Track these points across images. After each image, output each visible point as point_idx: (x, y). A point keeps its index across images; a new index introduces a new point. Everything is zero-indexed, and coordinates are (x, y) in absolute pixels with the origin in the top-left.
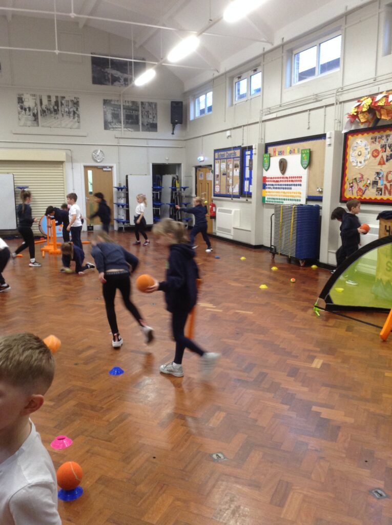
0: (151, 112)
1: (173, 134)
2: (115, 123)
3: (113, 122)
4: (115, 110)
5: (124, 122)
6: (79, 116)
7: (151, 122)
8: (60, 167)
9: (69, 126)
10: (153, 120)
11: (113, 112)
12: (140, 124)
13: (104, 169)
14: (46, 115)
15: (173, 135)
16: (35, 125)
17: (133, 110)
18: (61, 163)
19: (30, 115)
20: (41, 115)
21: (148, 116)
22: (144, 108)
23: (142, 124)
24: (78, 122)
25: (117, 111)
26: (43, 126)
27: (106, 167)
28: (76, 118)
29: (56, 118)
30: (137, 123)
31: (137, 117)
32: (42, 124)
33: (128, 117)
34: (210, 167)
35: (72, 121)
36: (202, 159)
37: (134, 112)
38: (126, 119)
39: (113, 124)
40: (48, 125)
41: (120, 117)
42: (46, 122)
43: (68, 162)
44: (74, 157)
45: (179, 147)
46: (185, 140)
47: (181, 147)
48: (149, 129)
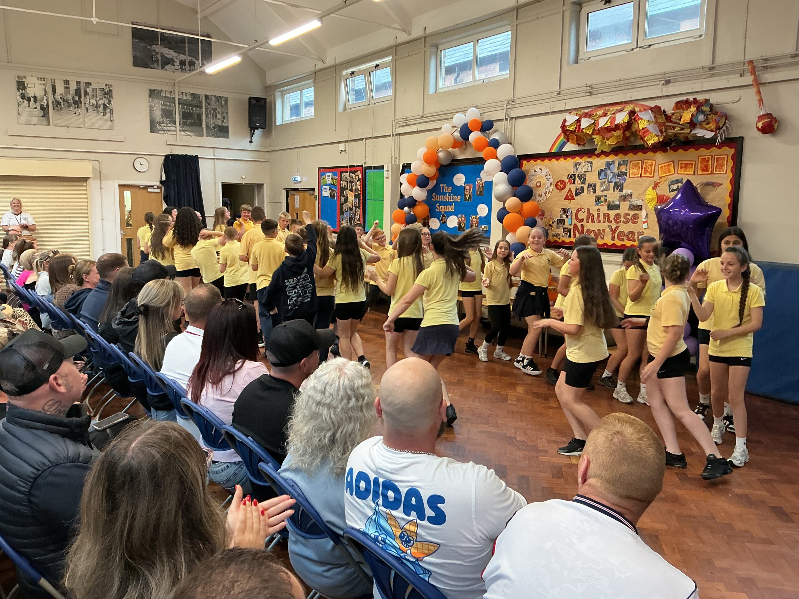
0: (219, 110)
1: (251, 142)
2: (167, 124)
3: (163, 122)
4: (166, 106)
5: (180, 122)
6: (111, 112)
7: (220, 124)
8: (82, 186)
9: (97, 126)
10: (223, 121)
11: (164, 107)
12: (204, 126)
13: (150, 190)
14: (61, 109)
15: (252, 144)
17: (193, 106)
18: (85, 180)
19: (36, 108)
20: (54, 109)
22: (209, 104)
23: (207, 126)
24: (111, 121)
25: (170, 106)
26: (56, 125)
27: (152, 187)
28: (108, 115)
29: (77, 113)
30: (200, 125)
31: (199, 116)
32: (55, 122)
33: (185, 116)
34: (312, 191)
35: (101, 119)
36: (299, 179)
37: (194, 109)
38: (183, 118)
39: (163, 125)
40: (64, 124)
41: (174, 116)
42: (60, 119)
43: (94, 178)
44: (104, 172)
45: (261, 161)
46: (268, 152)
47: (263, 161)
48: (216, 134)
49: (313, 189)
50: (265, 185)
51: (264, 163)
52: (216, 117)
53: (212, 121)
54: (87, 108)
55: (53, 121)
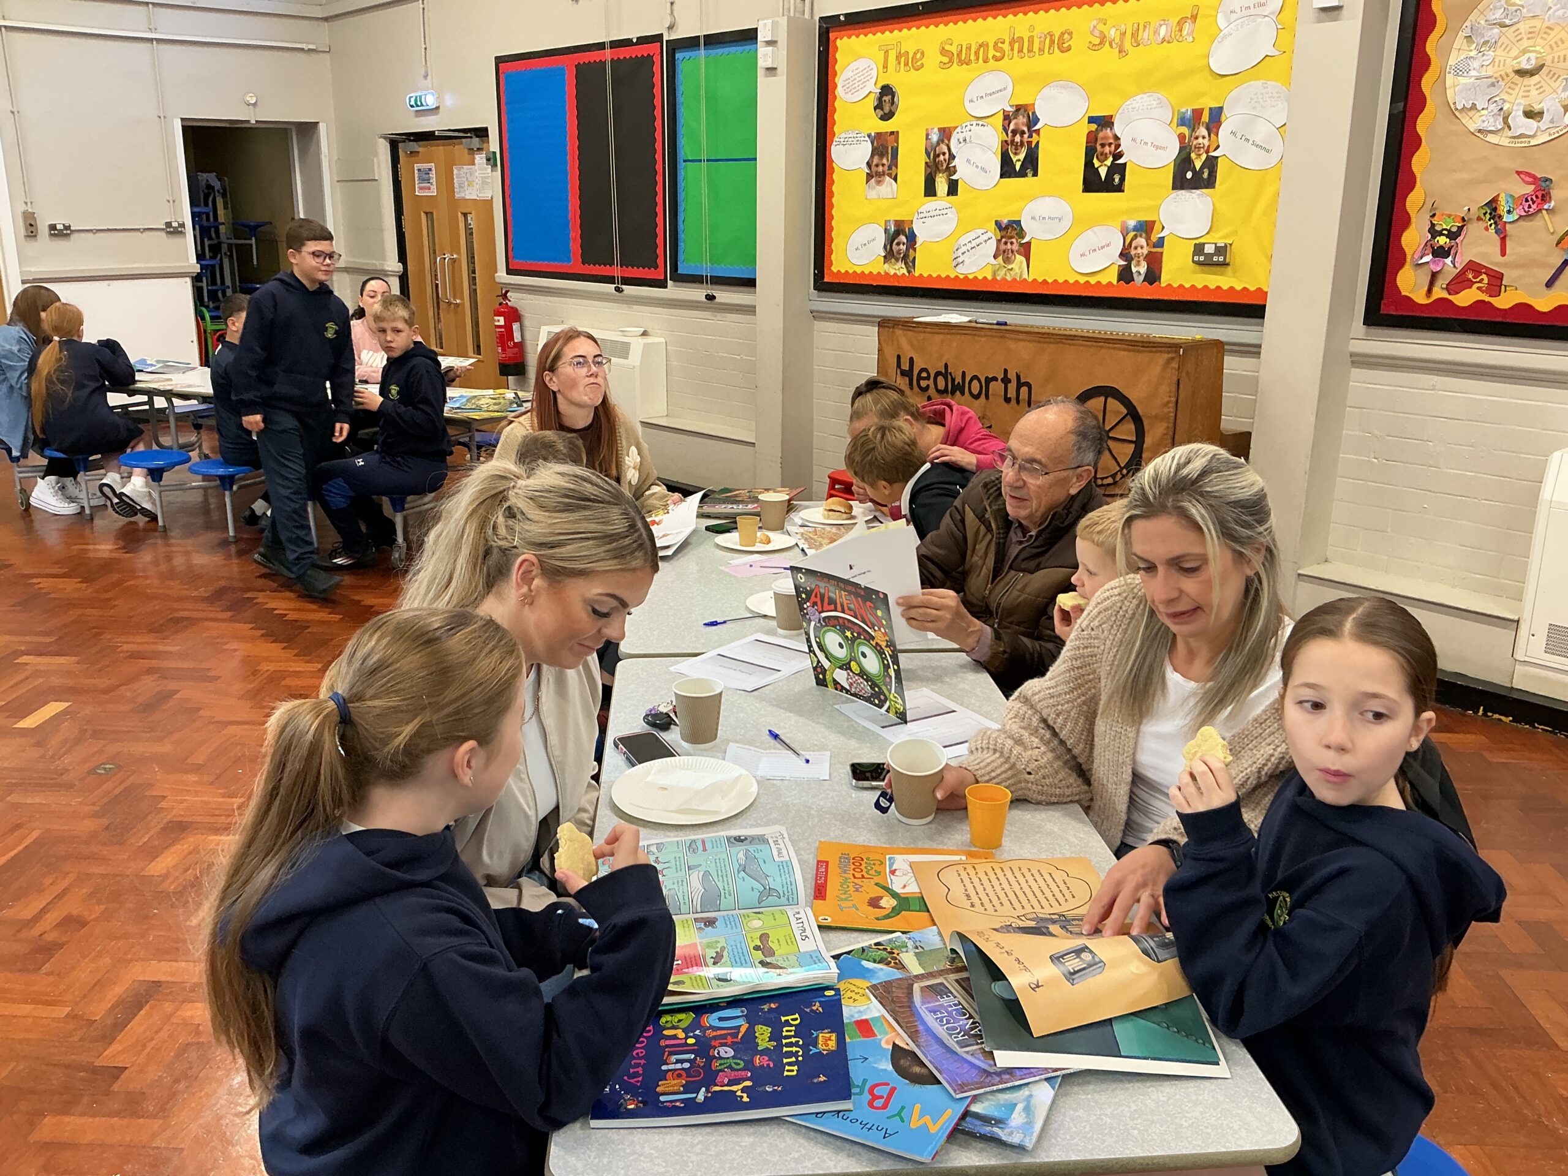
34: (476, 140)
36: (430, 101)
45: (302, 49)
46: (326, 19)
47: (309, 50)
49: (481, 133)
50: (322, 128)
51: (314, 56)
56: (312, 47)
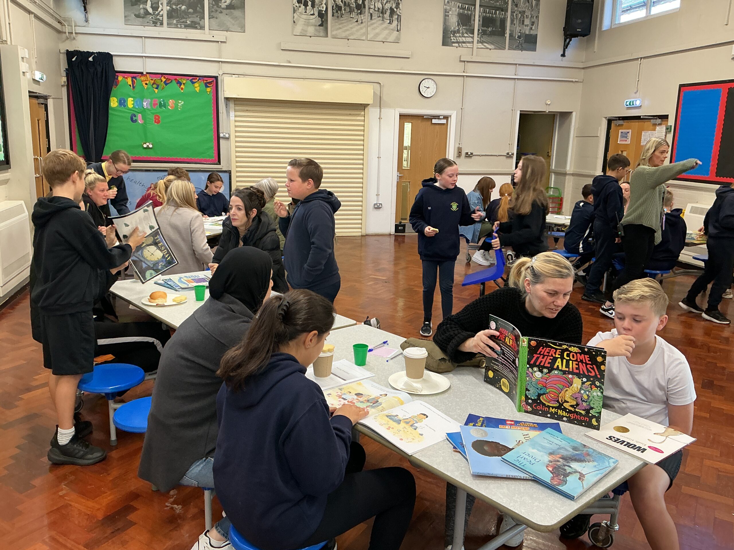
0: (528, 13)
1: (563, 55)
2: (463, 33)
3: (459, 31)
4: (464, 9)
5: (479, 30)
6: (399, 19)
7: (527, 33)
8: (358, 115)
9: (381, 38)
10: (531, 28)
11: (461, 11)
12: (507, 35)
13: (434, 121)
14: (342, 15)
15: (564, 58)
16: (322, 34)
17: (497, 9)
18: (363, 107)
19: (313, 14)
20: (333, 15)
21: (523, 21)
22: (516, 5)
23: (511, 35)
24: (398, 31)
25: (468, 9)
26: (334, 37)
27: (437, 117)
28: (395, 23)
29: (360, 22)
30: (502, 33)
31: (503, 22)
32: (334, 33)
33: (486, 22)
34: (659, 120)
35: (386, 28)
36: (638, 103)
37: (498, 12)
38: (483, 26)
39: (458, 35)
40: (344, 35)
41: (472, 22)
42: (340, 28)
43: (374, 105)
44: (384, 98)
45: (572, 81)
46: (583, 68)
47: (576, 81)
48: (521, 45)
50: (574, 114)
51: (576, 84)
52: (523, 24)
53: (518, 29)
54: (371, 14)
55: (332, 31)
56: (577, 80)
